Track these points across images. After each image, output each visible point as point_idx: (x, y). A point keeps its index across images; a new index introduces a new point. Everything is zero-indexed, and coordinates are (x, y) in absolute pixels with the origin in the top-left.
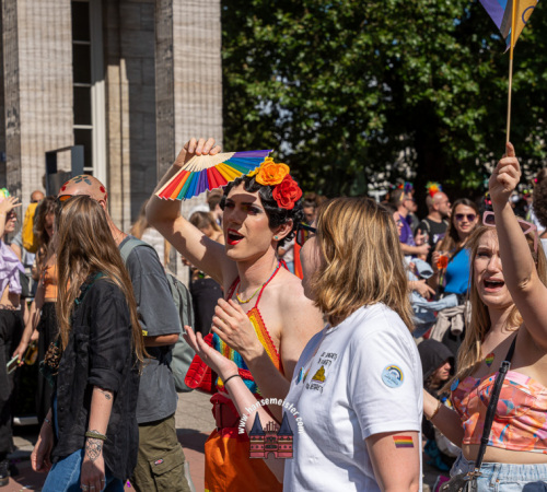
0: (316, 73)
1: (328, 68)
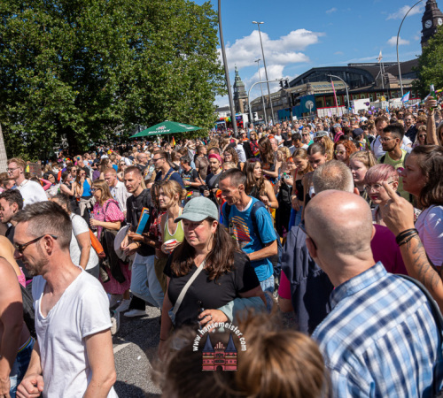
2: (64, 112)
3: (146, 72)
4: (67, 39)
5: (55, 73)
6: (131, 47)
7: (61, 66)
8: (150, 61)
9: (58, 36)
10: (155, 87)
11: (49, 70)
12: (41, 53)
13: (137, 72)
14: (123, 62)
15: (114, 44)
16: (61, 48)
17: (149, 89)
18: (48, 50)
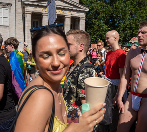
0: (93, 35)
1: (95, 35)
2: (104, 34)
3: (133, 24)
4: (109, 11)
5: (103, 21)
6: (130, 15)
7: (105, 20)
8: (136, 21)
9: (106, 10)
10: (136, 30)
11: (101, 20)
12: (100, 15)
13: (130, 24)
14: (126, 20)
15: (124, 14)
16: (106, 14)
17: (133, 31)
18: (102, 14)
